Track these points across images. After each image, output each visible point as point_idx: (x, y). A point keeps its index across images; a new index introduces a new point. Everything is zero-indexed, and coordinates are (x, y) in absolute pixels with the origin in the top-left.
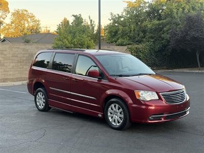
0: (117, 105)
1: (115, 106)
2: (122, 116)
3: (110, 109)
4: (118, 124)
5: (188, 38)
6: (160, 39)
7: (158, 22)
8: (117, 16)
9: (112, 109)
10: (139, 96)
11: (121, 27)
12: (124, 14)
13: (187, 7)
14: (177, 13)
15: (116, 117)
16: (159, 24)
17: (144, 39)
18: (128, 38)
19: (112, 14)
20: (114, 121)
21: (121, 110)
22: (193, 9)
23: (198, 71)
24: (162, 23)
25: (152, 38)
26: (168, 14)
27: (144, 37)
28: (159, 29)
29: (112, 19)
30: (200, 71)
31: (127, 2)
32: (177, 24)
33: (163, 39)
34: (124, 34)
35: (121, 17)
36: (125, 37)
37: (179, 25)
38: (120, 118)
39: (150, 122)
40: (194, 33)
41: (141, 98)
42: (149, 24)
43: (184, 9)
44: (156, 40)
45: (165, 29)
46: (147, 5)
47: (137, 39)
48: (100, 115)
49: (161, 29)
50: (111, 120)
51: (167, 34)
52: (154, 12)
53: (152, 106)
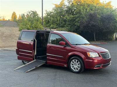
0: (76, 60)
1: (75, 61)
2: (80, 66)
3: (72, 62)
4: (77, 70)
5: (90, 25)
6: (74, 25)
7: (72, 16)
8: (49, 12)
9: (73, 62)
10: (90, 55)
11: (52, 18)
12: (53, 11)
13: (88, 8)
14: (83, 12)
15: (76, 67)
16: (74, 18)
17: (65, 25)
18: (56, 25)
19: (46, 11)
20: (75, 69)
21: (79, 63)
22: (91, 10)
23: (94, 43)
24: (75, 17)
25: (69, 25)
26: (78, 12)
27: (65, 24)
28: (73, 20)
29: (47, 14)
30: (96, 43)
31: (55, 5)
32: (83, 18)
33: (75, 25)
34: (54, 22)
35: (52, 13)
36: (54, 24)
37: (84, 18)
38: (78, 67)
39: (95, 68)
40: (93, 23)
41: (90, 56)
42: (68, 17)
43: (86, 10)
44: (71, 26)
45: (77, 20)
46: (66, 7)
47: (61, 25)
48: (66, 66)
49: (74, 20)
50: (72, 68)
51: (78, 23)
52: (70, 11)
53: (95, 60)
